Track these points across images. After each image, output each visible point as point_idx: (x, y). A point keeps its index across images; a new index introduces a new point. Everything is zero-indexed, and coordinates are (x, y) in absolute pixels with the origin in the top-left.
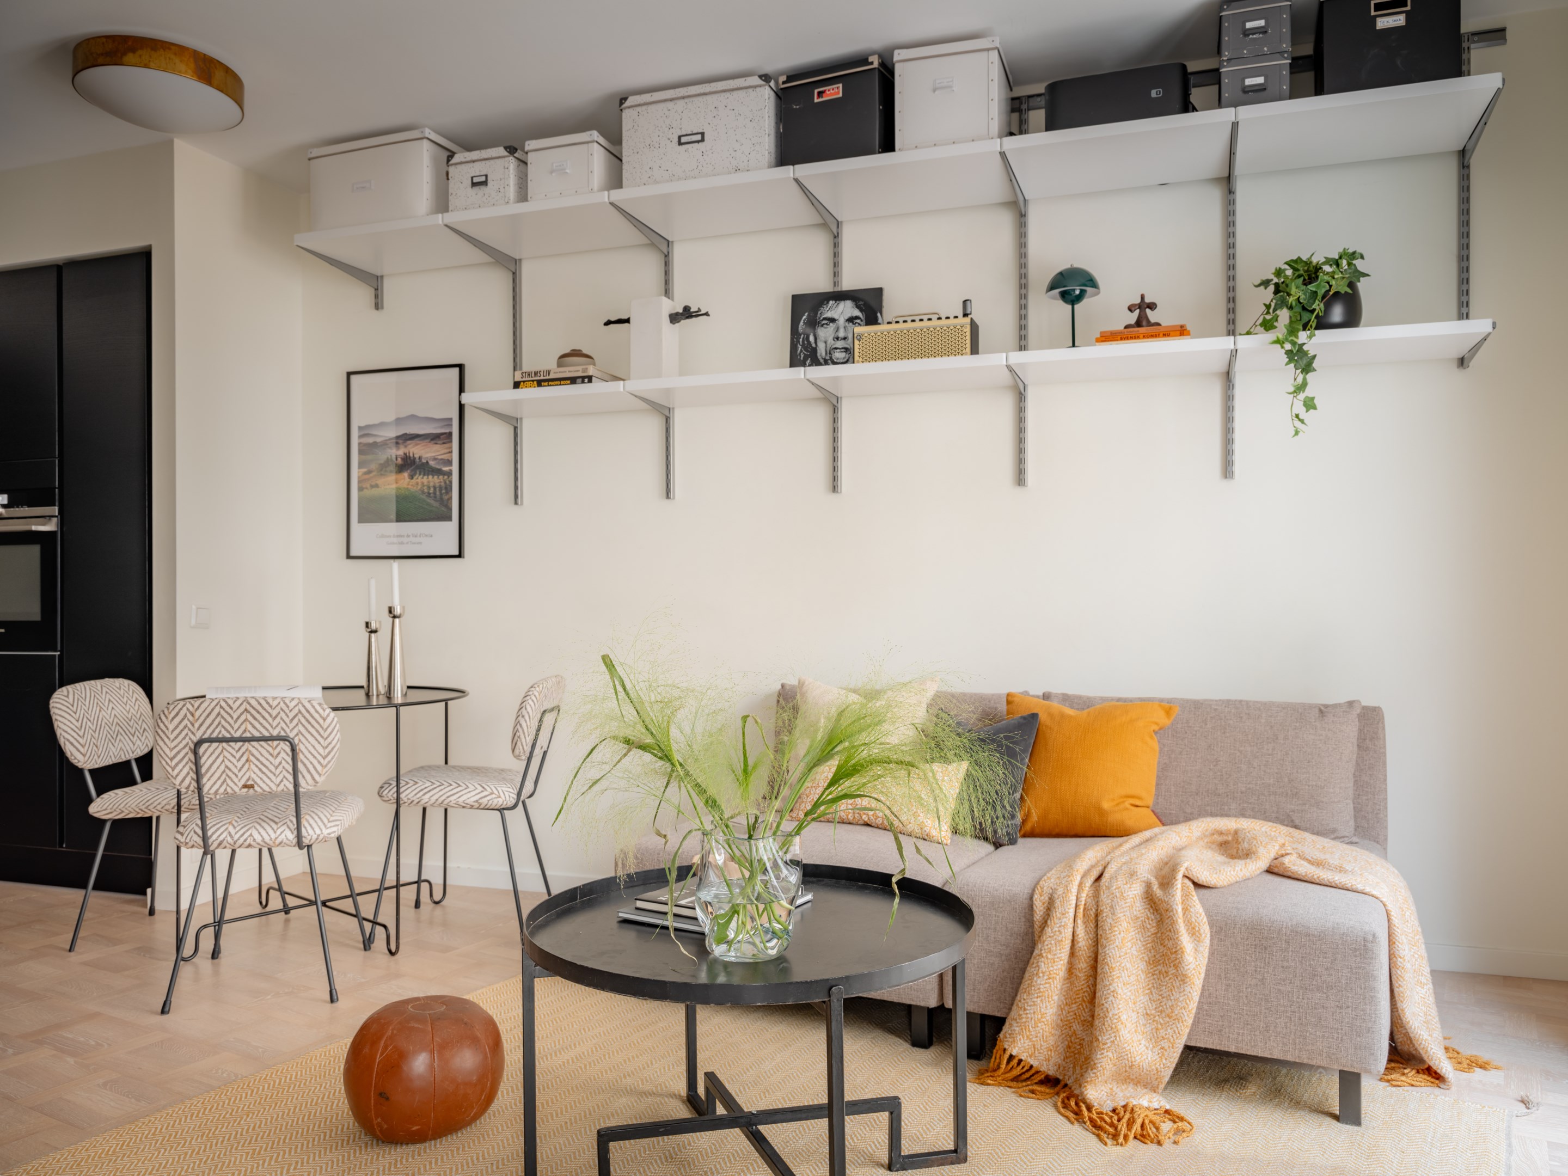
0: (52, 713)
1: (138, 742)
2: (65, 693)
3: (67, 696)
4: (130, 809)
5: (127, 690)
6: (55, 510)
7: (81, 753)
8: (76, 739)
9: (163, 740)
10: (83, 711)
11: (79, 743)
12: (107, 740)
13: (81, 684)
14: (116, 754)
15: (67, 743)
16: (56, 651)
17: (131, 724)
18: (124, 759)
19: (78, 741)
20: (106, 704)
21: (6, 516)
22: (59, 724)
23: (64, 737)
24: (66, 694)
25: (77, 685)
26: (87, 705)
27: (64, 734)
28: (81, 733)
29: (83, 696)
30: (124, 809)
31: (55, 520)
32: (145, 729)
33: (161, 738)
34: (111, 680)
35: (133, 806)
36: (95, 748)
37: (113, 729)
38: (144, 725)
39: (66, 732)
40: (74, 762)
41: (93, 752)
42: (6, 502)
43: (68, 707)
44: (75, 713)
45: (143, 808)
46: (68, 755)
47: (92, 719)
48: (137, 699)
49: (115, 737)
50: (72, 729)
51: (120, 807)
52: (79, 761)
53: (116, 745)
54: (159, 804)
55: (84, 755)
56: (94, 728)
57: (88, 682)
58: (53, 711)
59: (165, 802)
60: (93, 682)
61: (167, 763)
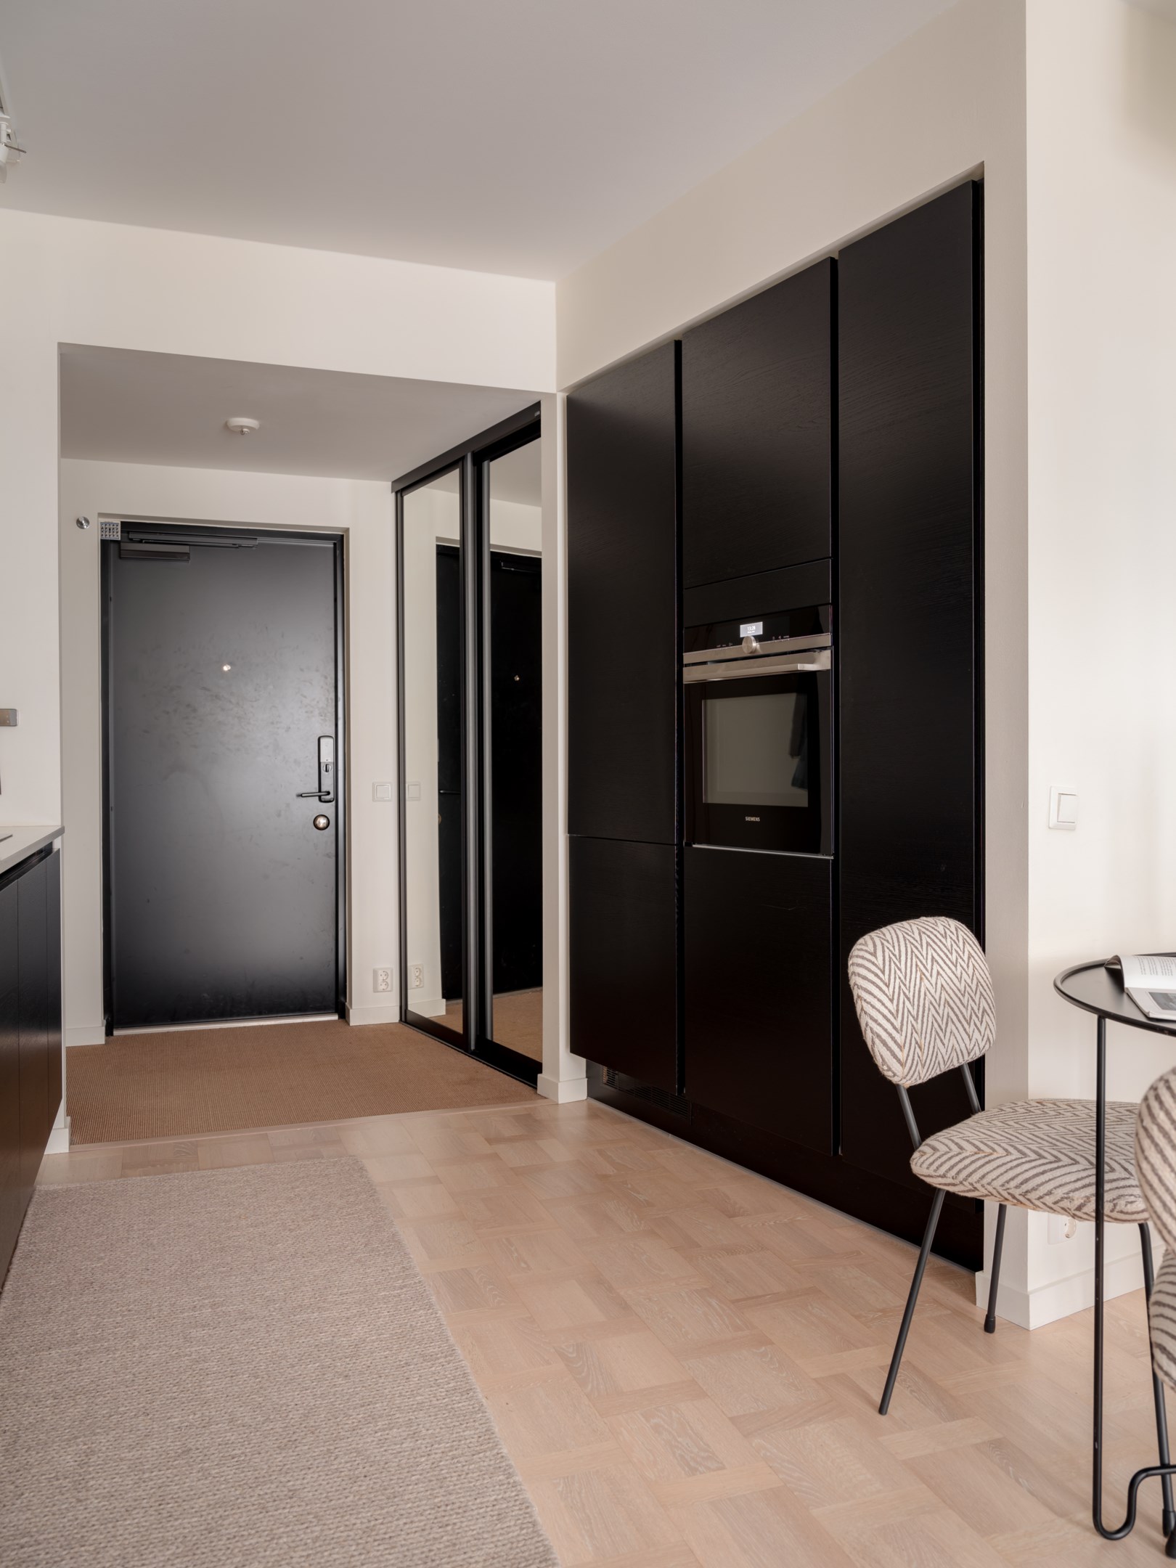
0: (852, 983)
1: (977, 1035)
2: (871, 948)
3: (874, 954)
4: (990, 1188)
5: (955, 938)
6: (826, 639)
7: (899, 1061)
8: (890, 1035)
9: (1161, 1152)
10: (898, 980)
11: (895, 1042)
12: (934, 1033)
13: (889, 927)
14: (946, 1058)
15: (877, 1041)
16: (830, 855)
17: (965, 1002)
18: (957, 1065)
19: (893, 1038)
20: (929, 967)
21: (761, 652)
22: (865, 1004)
23: (871, 1029)
24: (872, 950)
25: (884, 930)
26: (903, 970)
27: (872, 1024)
28: (898, 1024)
29: (897, 953)
30: (978, 1186)
31: (827, 654)
32: (984, 1010)
33: (1156, 1145)
34: (930, 919)
35: (997, 1184)
36: (918, 1049)
37: (941, 1012)
38: (984, 1003)
39: (876, 1021)
40: (888, 1074)
41: (916, 1058)
42: (760, 632)
43: (876, 975)
44: (888, 986)
45: (1017, 1192)
46: (879, 1061)
47: (911, 996)
48: (970, 956)
49: (943, 1027)
50: (885, 1016)
51: (970, 1180)
52: (895, 1075)
53: (946, 1042)
54: (1049, 1193)
55: (903, 1065)
56: (914, 1013)
57: (899, 924)
58: (854, 980)
59: (1060, 1193)
60: (905, 924)
61: (1164, 1205)
